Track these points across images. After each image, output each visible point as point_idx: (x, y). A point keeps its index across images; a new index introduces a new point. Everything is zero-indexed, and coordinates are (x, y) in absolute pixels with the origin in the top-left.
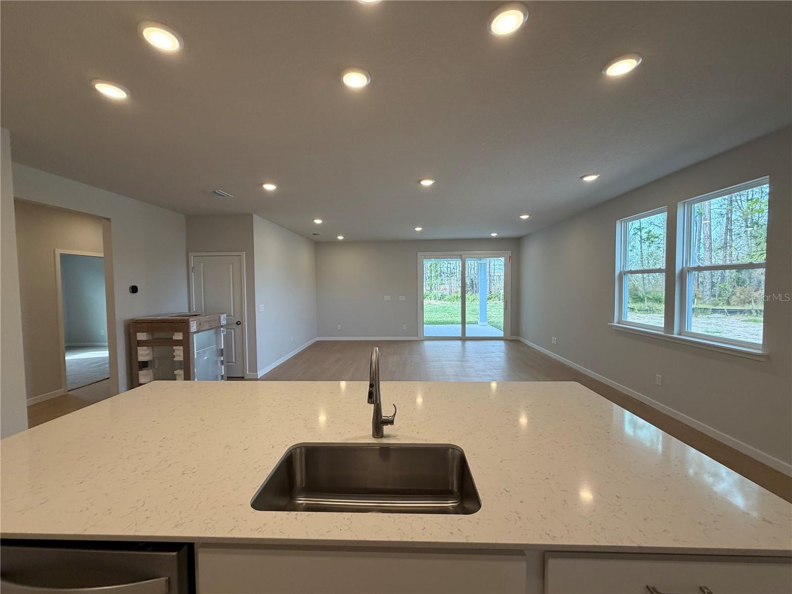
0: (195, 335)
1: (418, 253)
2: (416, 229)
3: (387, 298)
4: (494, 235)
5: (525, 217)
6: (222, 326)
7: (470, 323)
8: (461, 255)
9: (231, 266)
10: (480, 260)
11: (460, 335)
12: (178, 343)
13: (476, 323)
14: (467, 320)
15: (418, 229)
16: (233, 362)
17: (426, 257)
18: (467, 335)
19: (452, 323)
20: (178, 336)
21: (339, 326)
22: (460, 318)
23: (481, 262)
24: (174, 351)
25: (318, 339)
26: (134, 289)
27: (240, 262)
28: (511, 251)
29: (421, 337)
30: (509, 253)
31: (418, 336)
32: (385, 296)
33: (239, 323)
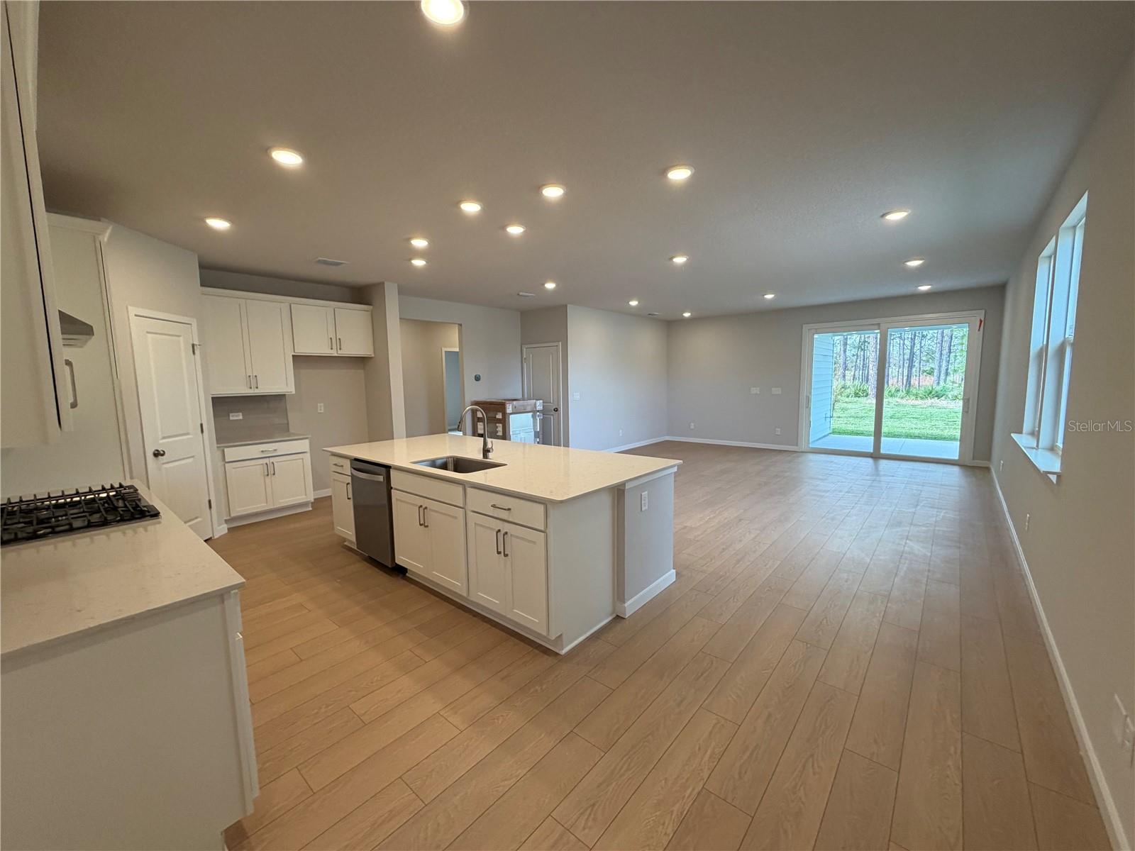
0: (512, 416)
1: (804, 326)
2: (766, 296)
3: (755, 390)
5: (914, 264)
6: (538, 411)
7: (890, 435)
8: (880, 324)
9: (551, 356)
11: (871, 450)
12: (499, 421)
14: (884, 429)
15: (769, 296)
17: (819, 331)
18: (882, 451)
19: (862, 434)
20: (499, 416)
22: (873, 427)
24: (497, 427)
25: (667, 438)
26: (478, 378)
27: (558, 352)
28: (983, 311)
29: (803, 448)
30: (981, 315)
31: (797, 445)
32: (752, 388)
33: (556, 410)
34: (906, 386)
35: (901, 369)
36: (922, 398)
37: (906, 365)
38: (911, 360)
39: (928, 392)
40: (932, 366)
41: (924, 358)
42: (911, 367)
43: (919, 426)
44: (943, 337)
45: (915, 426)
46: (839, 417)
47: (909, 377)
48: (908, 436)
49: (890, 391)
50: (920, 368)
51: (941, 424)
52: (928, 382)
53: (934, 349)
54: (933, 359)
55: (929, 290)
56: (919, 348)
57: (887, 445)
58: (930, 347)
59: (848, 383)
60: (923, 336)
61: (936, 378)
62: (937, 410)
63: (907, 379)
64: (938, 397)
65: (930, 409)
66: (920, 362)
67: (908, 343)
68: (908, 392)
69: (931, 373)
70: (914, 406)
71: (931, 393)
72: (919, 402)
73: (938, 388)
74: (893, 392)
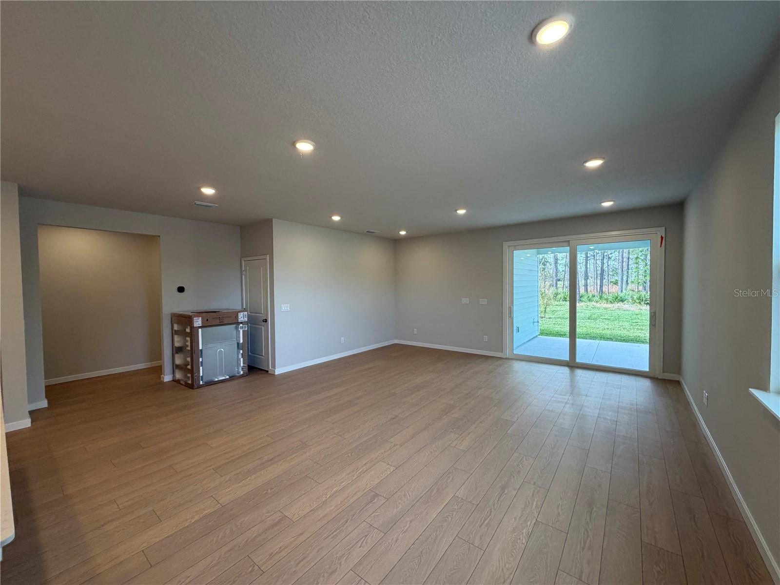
0: (200, 330)
1: (504, 243)
3: (465, 301)
4: (607, 204)
5: (594, 164)
6: (241, 323)
7: (586, 336)
8: (570, 241)
9: (262, 269)
11: (566, 358)
12: (188, 335)
15: (461, 212)
16: (262, 356)
17: (517, 248)
20: (188, 330)
21: (416, 330)
25: (396, 341)
26: (181, 290)
27: (266, 264)
28: (664, 228)
29: (507, 354)
30: (661, 231)
31: (502, 352)
32: (462, 299)
33: (266, 321)
34: (599, 293)
35: (595, 281)
36: (611, 302)
37: (599, 278)
38: (602, 274)
39: (615, 297)
40: (617, 278)
41: (611, 273)
42: (602, 280)
43: (610, 327)
44: (623, 258)
45: (607, 327)
46: (550, 318)
47: (601, 286)
48: (603, 338)
49: (588, 297)
50: (608, 280)
51: (626, 324)
52: (615, 290)
53: (617, 267)
54: (617, 273)
55: (611, 206)
56: (606, 266)
58: (614, 266)
59: (560, 290)
60: (609, 258)
61: (620, 287)
62: (622, 312)
63: (600, 288)
64: (622, 301)
65: (617, 311)
66: (608, 276)
67: (599, 262)
68: (601, 298)
69: (616, 283)
70: (606, 309)
71: (617, 298)
72: (609, 305)
73: (622, 295)
74: (590, 297)
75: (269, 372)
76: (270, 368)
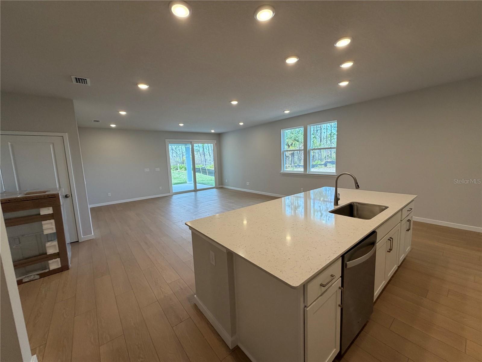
2: (180, 125)
3: (147, 170)
4: (213, 131)
8: (191, 142)
9: (51, 146)
10: (186, 145)
11: (193, 189)
12: (47, 217)
13: (186, 183)
17: (171, 142)
18: (198, 188)
23: (187, 146)
27: (63, 142)
28: (216, 141)
29: (172, 193)
33: (67, 196)
57: (199, 186)
75: (80, 241)
76: (82, 237)
